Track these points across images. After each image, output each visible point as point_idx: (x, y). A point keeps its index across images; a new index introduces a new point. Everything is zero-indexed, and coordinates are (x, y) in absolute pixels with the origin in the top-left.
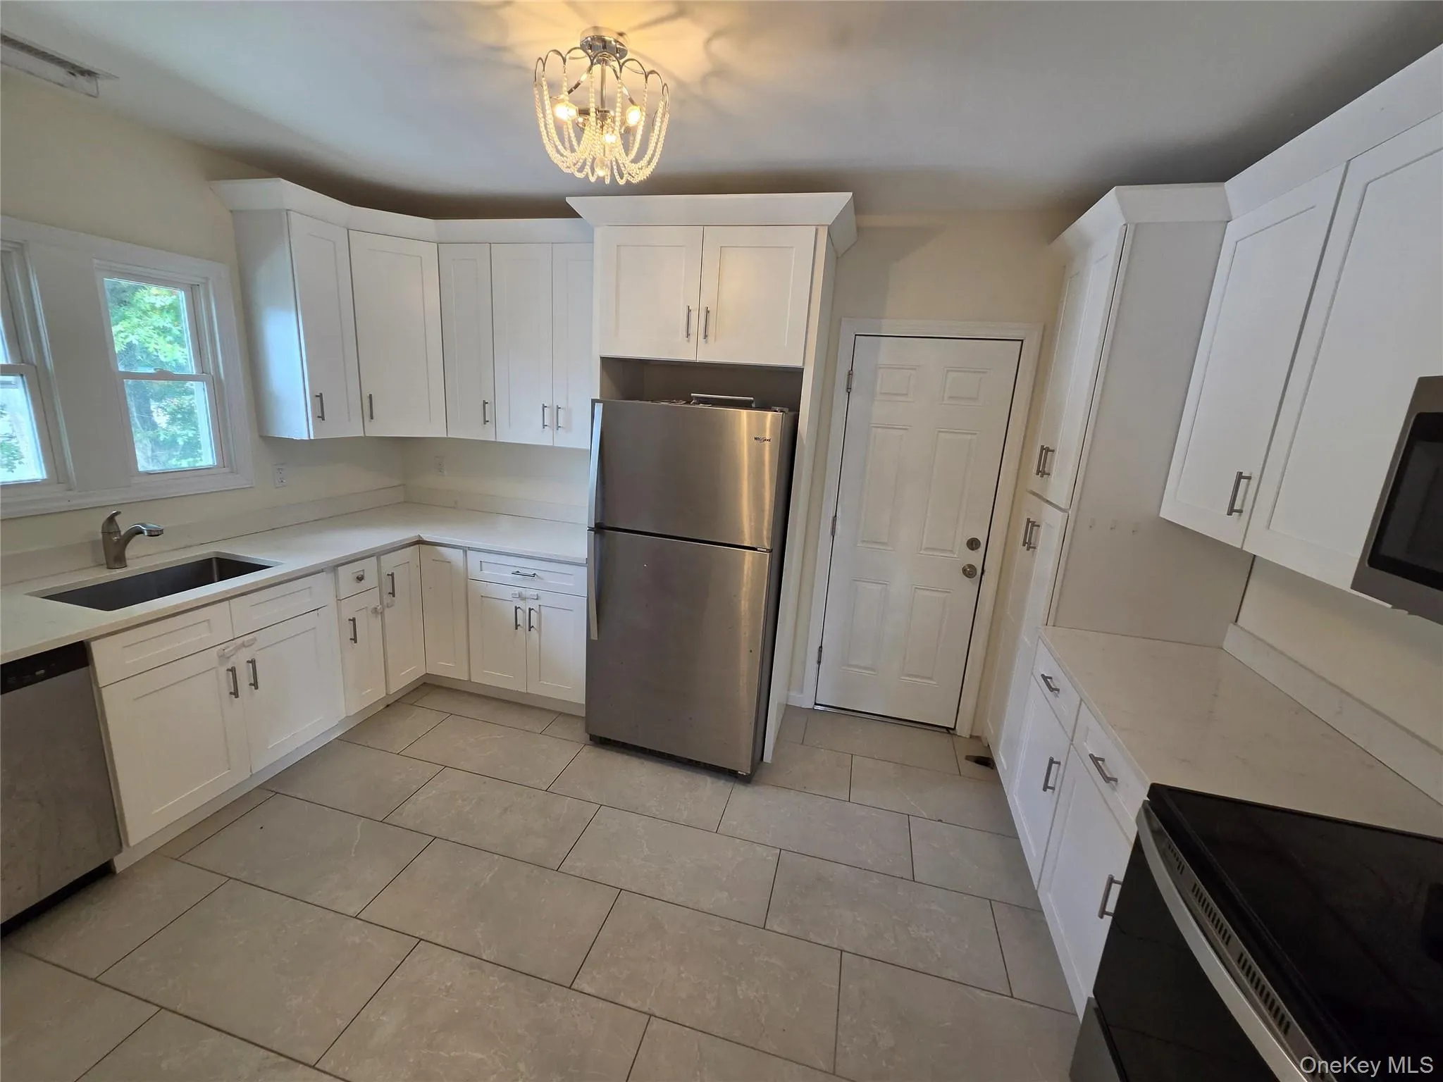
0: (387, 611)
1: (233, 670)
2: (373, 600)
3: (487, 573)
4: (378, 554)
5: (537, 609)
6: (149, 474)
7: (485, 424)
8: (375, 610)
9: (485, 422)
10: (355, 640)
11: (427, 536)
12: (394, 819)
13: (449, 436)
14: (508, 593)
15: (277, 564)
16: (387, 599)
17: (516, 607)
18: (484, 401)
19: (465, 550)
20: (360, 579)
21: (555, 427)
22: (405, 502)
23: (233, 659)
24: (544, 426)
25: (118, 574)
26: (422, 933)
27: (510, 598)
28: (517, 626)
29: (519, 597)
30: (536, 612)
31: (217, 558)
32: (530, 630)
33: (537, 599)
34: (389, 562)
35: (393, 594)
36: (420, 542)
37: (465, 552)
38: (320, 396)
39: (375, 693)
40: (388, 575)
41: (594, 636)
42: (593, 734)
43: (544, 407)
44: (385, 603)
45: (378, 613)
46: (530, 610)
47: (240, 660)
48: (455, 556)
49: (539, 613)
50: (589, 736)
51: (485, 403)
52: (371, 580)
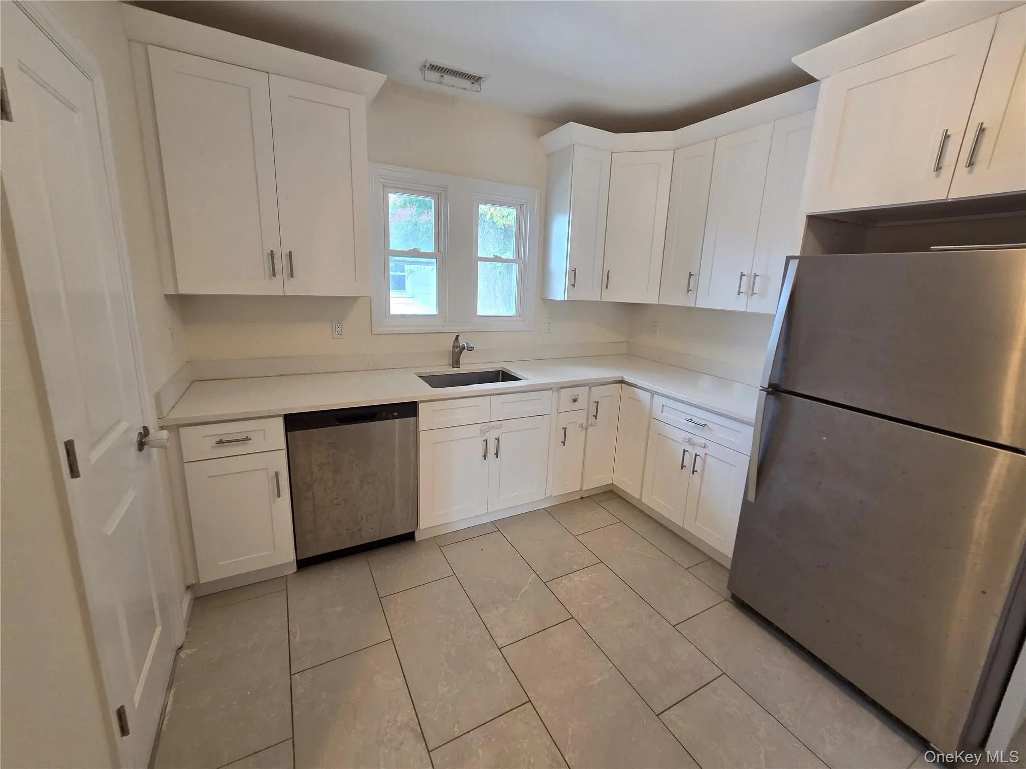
0: (590, 429)
1: (486, 441)
2: (581, 417)
3: (668, 416)
4: (590, 384)
5: (703, 455)
6: (481, 316)
7: (688, 292)
8: (581, 426)
9: (689, 290)
10: (564, 442)
11: (627, 379)
12: (552, 585)
13: (660, 303)
14: (679, 435)
15: (527, 379)
16: (592, 419)
17: (684, 450)
18: (690, 273)
19: (653, 393)
20: (575, 400)
21: (750, 294)
22: (627, 354)
23: (488, 434)
24: (740, 293)
25: (456, 371)
26: (533, 695)
27: (680, 440)
28: (683, 466)
29: (689, 441)
30: (702, 458)
31: (502, 371)
32: (693, 473)
33: (704, 447)
34: (597, 392)
35: (596, 416)
36: (622, 382)
37: (652, 395)
38: (575, 271)
39: (572, 485)
40: (595, 402)
41: (752, 497)
42: (735, 593)
43: (742, 275)
44: (590, 422)
45: (584, 428)
46: (696, 455)
47: (492, 437)
48: (645, 396)
49: (704, 461)
50: (731, 593)
51: (691, 275)
52: (582, 402)
